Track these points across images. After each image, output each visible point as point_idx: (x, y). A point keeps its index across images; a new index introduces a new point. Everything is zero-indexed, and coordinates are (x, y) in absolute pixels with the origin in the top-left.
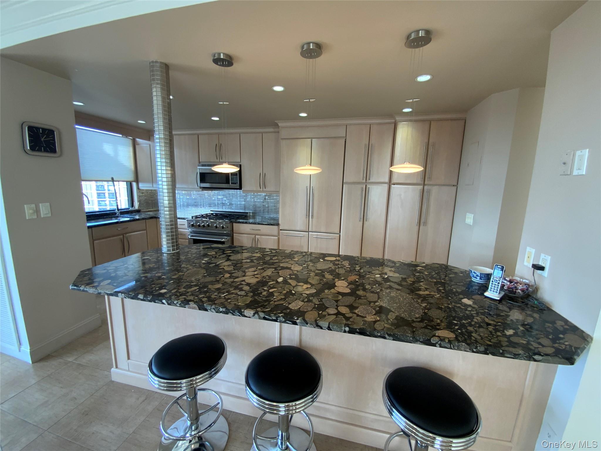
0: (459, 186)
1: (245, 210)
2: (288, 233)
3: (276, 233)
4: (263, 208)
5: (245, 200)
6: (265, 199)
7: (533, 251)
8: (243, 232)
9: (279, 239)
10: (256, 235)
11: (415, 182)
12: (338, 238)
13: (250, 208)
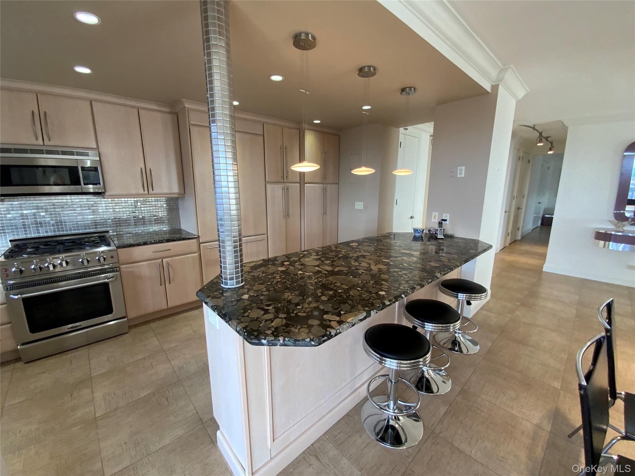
0: (340, 184)
1: (96, 228)
2: (213, 244)
3: (195, 249)
4: (134, 220)
5: (93, 212)
6: (136, 207)
7: (437, 214)
8: (138, 259)
9: (200, 255)
10: (162, 258)
11: (319, 181)
12: (266, 238)
13: (107, 224)
